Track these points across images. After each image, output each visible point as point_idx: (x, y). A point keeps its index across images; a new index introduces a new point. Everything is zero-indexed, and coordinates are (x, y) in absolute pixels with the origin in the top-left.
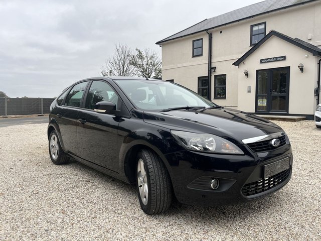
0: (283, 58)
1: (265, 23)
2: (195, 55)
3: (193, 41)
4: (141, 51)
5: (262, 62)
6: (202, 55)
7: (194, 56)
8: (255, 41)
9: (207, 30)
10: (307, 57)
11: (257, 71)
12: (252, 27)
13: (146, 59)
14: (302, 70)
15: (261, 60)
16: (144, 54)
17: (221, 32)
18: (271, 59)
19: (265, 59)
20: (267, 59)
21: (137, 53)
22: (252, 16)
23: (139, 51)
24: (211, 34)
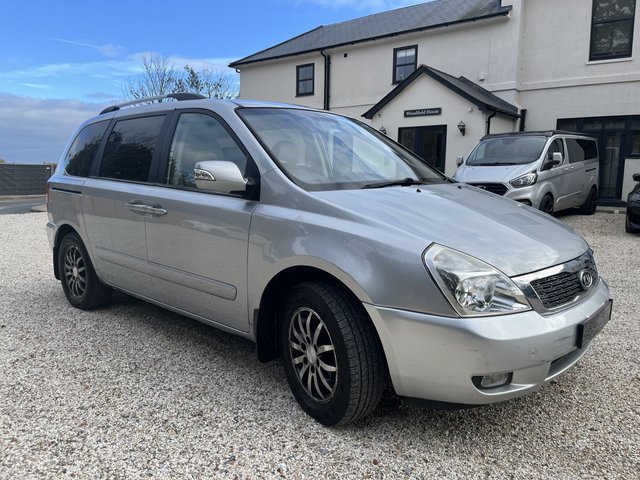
0: (437, 112)
1: (416, 47)
2: (301, 91)
3: (298, 68)
4: (195, 72)
5: (407, 114)
6: (312, 93)
7: (299, 95)
8: (401, 77)
9: (321, 49)
10: (471, 111)
11: (400, 129)
12: (396, 51)
13: (206, 88)
14: (463, 131)
15: (405, 112)
16: (201, 79)
17: (346, 56)
18: (420, 110)
19: (413, 111)
20: (415, 111)
21: (187, 75)
22: (396, 34)
23: (192, 72)
24: (329, 58)
